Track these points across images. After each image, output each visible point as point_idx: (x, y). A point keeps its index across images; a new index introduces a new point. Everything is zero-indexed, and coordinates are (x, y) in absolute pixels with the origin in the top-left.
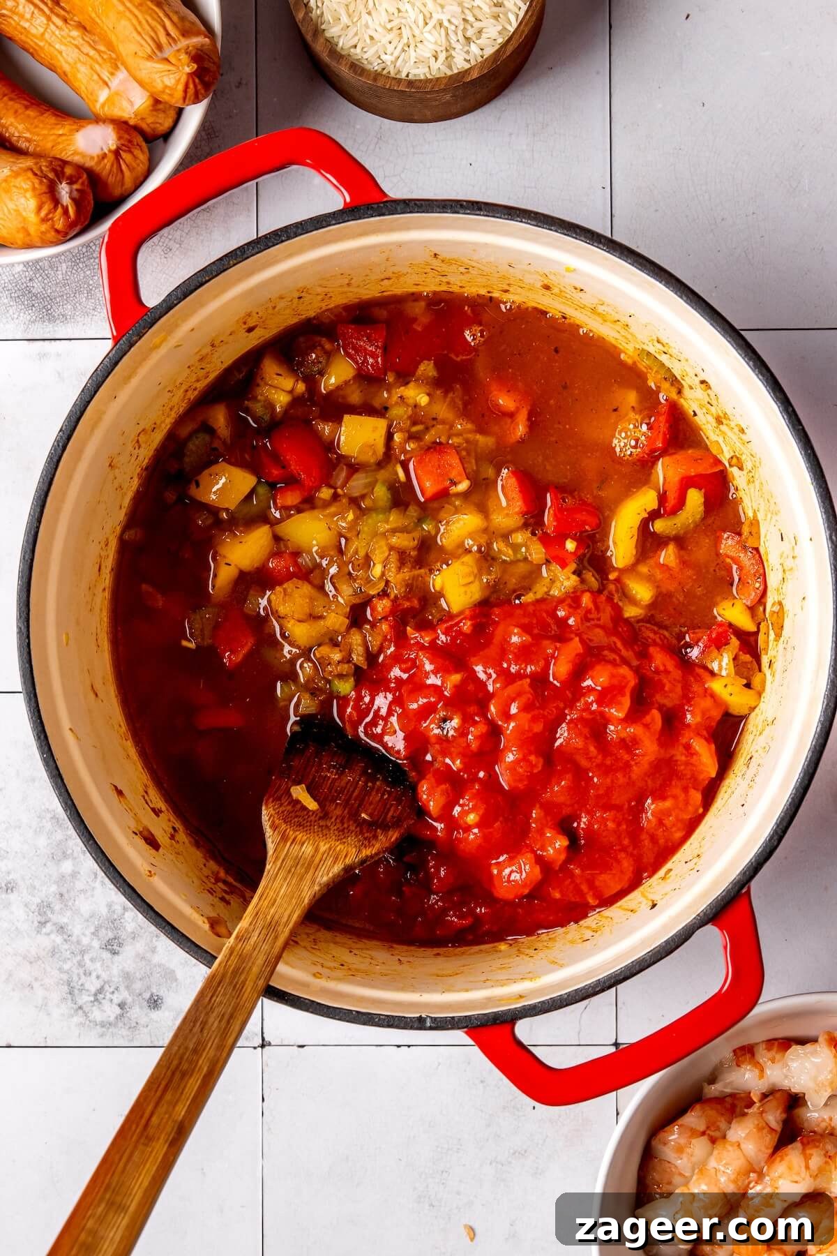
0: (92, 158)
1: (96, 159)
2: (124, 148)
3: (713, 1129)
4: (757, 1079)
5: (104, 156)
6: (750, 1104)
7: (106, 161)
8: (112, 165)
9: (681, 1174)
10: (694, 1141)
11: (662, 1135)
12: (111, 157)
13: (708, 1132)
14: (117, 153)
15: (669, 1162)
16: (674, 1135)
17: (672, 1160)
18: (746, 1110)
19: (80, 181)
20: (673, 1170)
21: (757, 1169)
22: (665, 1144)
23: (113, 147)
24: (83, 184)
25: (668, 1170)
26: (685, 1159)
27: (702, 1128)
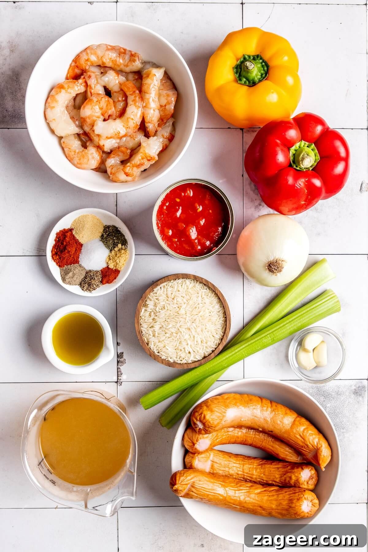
0: (200, 439)
1: (199, 439)
2: (193, 446)
3: (164, 109)
4: (163, 134)
5: (197, 441)
6: (159, 125)
7: (196, 440)
8: (193, 439)
9: (162, 90)
10: (166, 101)
11: (176, 96)
12: (195, 442)
13: (164, 107)
14: (194, 444)
15: (168, 90)
16: (173, 99)
17: (167, 91)
18: (159, 122)
19: (198, 430)
20: (165, 89)
21: (144, 108)
22: (173, 94)
23: (195, 445)
24: (197, 430)
25: (166, 88)
26: (165, 94)
27: (167, 107)
